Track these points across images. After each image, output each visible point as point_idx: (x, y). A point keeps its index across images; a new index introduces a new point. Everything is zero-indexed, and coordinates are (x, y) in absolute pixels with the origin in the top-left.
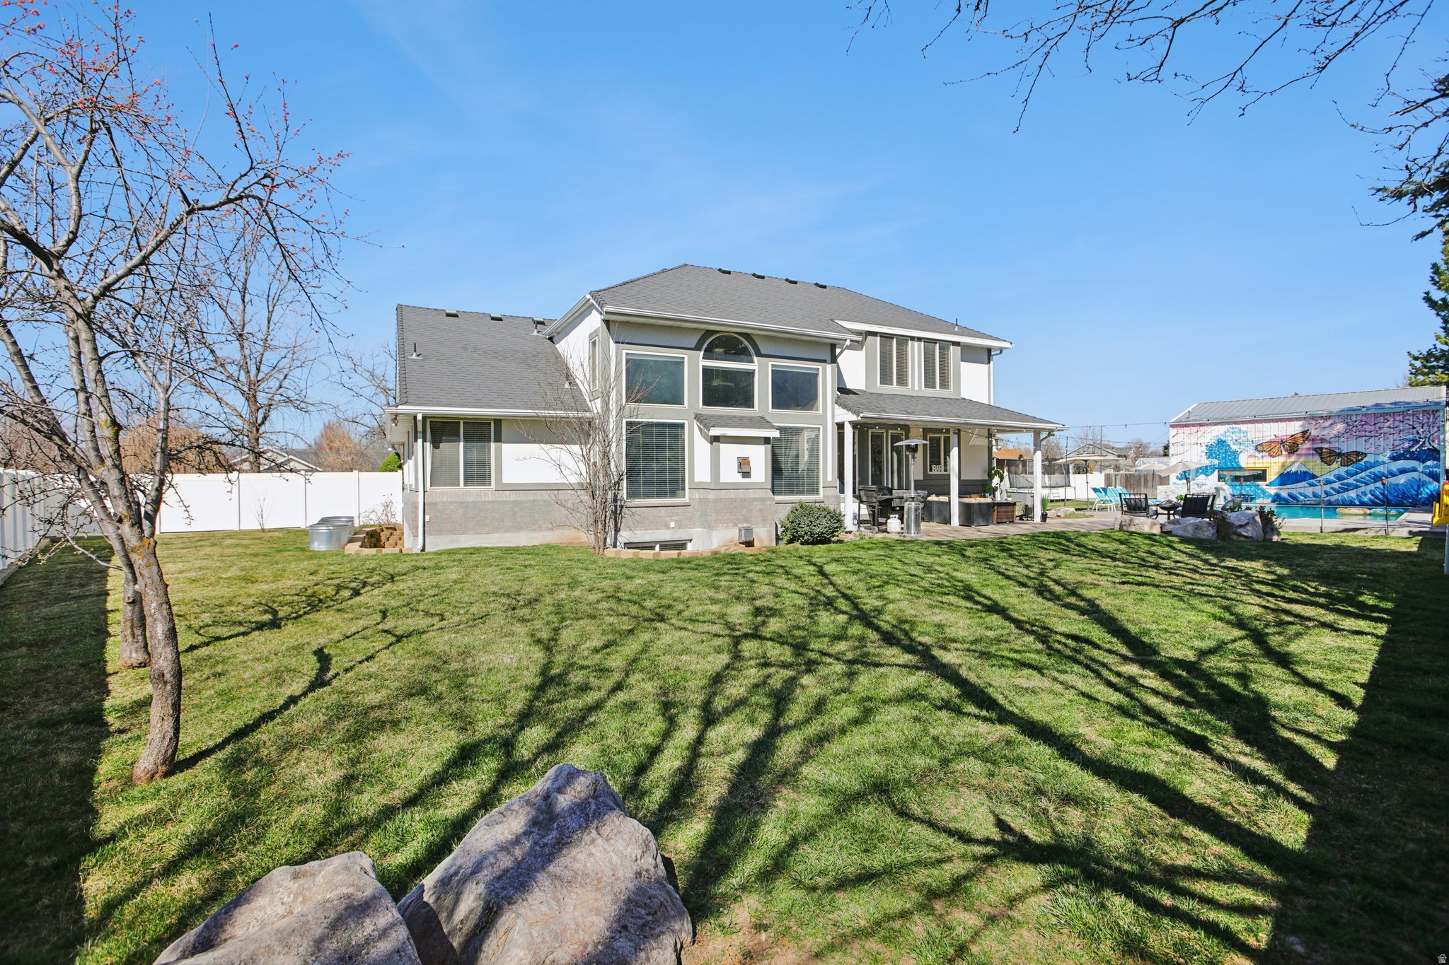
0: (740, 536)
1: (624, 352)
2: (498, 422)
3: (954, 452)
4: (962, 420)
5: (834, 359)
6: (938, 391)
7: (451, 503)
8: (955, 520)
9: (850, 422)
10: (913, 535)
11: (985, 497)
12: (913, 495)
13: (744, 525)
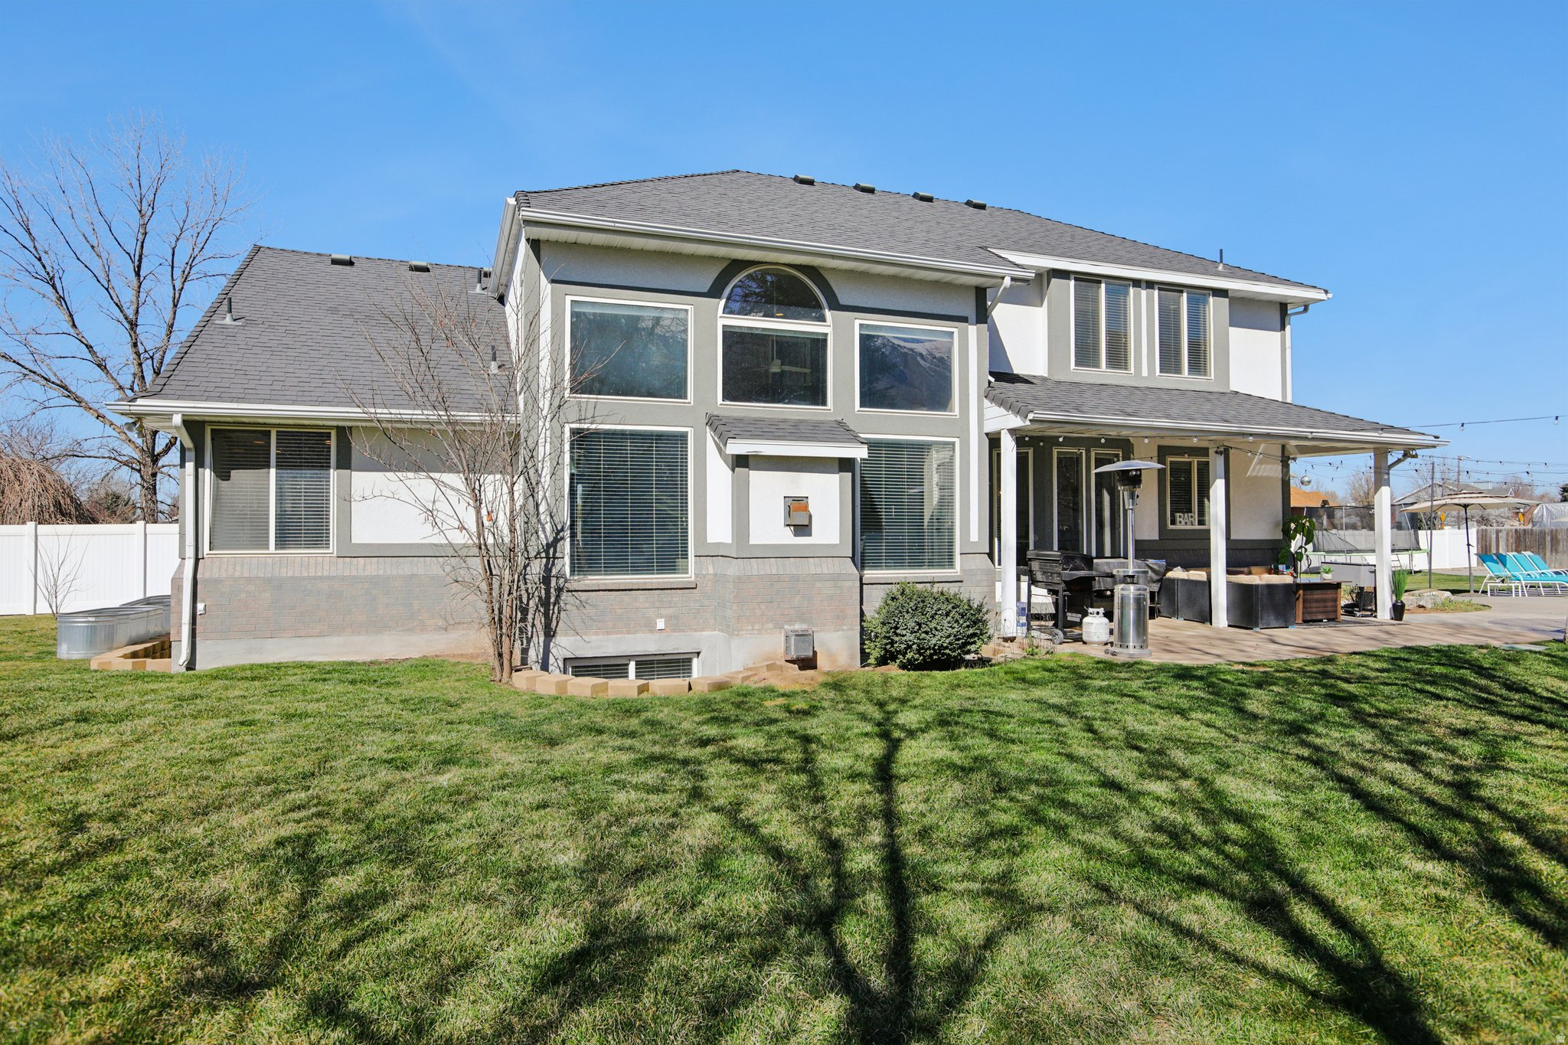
0: (787, 648)
1: (569, 299)
2: (344, 433)
3: (1218, 488)
4: (1234, 428)
5: (983, 315)
6: (1185, 379)
7: (249, 580)
8: (1221, 616)
9: (1012, 431)
10: (1130, 652)
11: (1277, 572)
12: (1131, 571)
13: (798, 627)
